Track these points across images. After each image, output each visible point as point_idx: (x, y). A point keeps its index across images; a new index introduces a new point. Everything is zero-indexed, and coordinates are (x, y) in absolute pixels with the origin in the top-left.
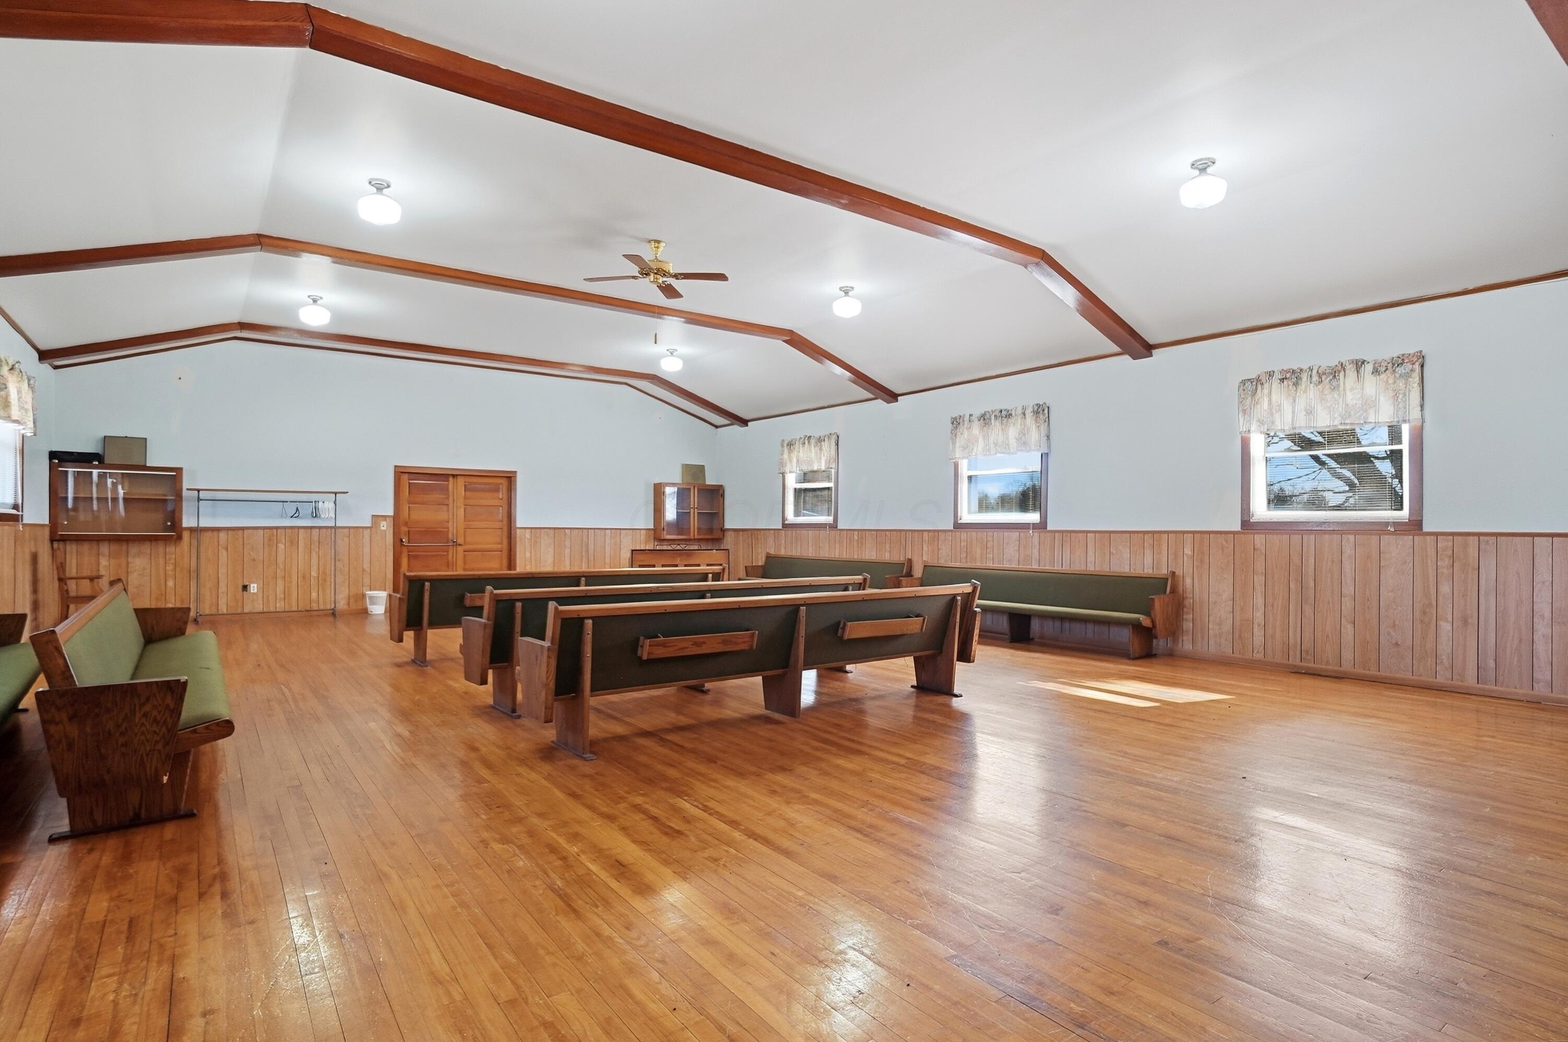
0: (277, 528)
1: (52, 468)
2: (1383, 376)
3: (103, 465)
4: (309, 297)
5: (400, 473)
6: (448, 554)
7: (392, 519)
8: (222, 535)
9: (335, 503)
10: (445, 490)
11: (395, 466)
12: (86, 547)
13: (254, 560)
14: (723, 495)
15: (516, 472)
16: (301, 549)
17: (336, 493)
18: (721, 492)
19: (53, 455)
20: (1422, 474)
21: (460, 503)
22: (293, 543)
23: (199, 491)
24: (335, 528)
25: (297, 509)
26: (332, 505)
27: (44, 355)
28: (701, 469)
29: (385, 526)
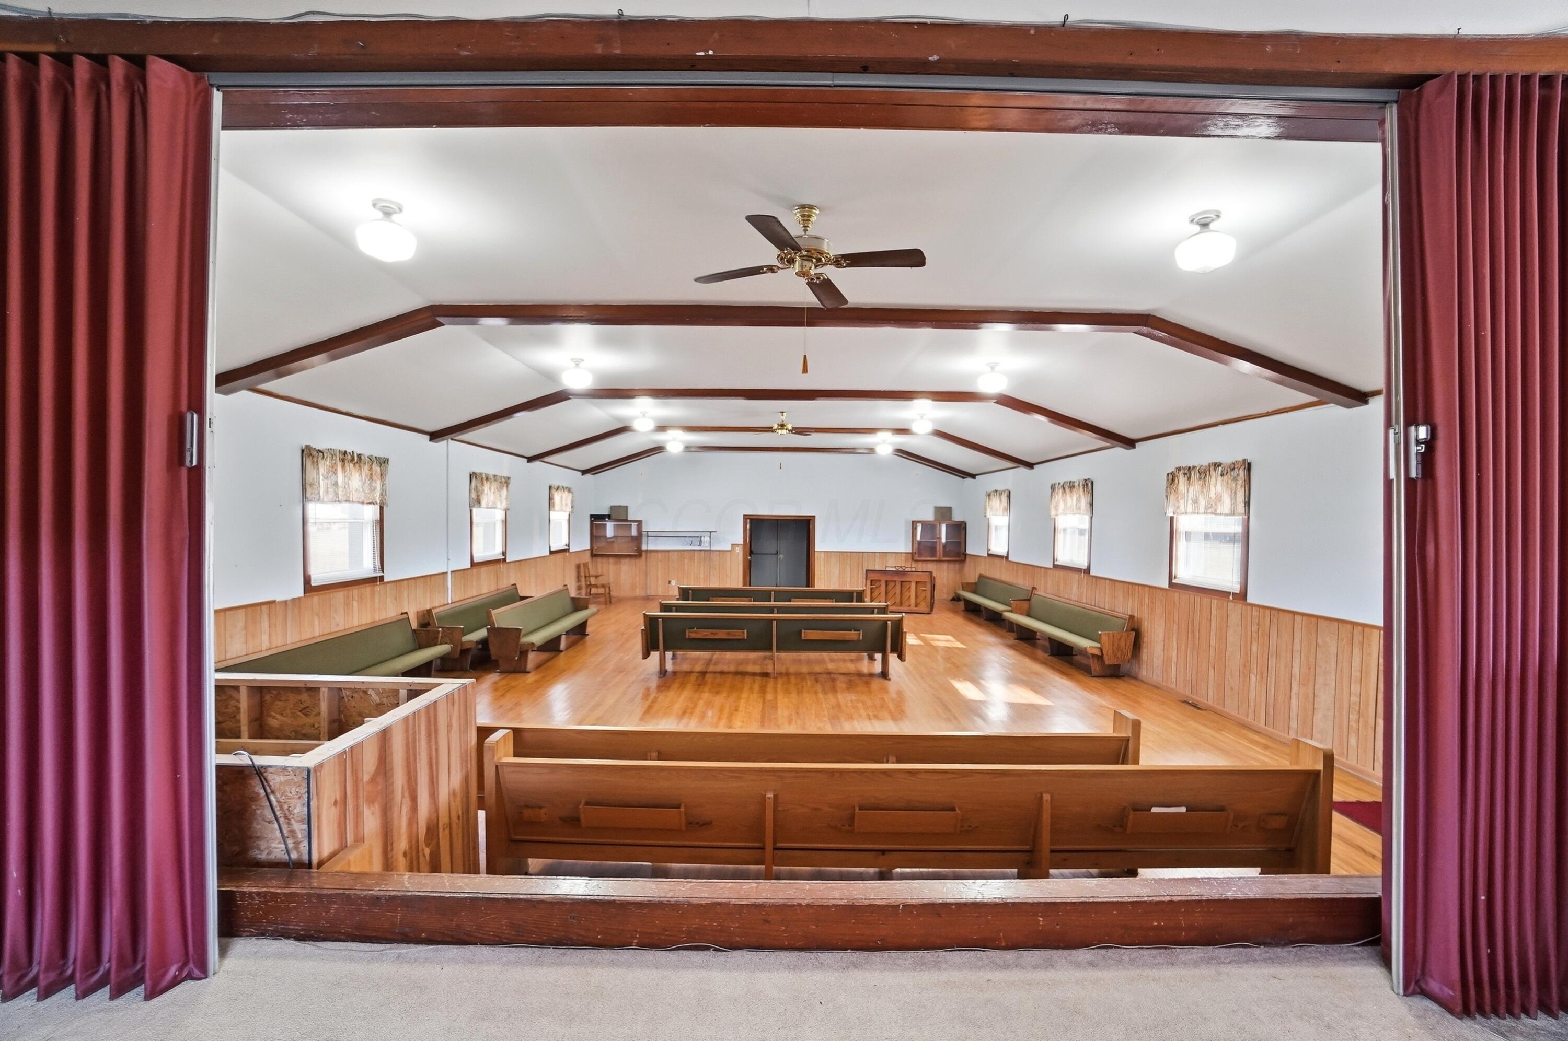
0: (684, 551)
1: (592, 522)
2: (1225, 477)
3: (609, 520)
5: (747, 519)
7: (742, 546)
8: (657, 554)
9: (710, 537)
11: (744, 515)
12: (605, 560)
13: (674, 567)
14: (965, 528)
15: (814, 516)
16: (696, 561)
17: (710, 532)
18: (964, 525)
19: (592, 516)
20: (1248, 557)
22: (691, 558)
23: (648, 532)
24: (710, 550)
25: (692, 541)
26: (709, 538)
27: (584, 472)
28: (949, 509)
29: (739, 551)
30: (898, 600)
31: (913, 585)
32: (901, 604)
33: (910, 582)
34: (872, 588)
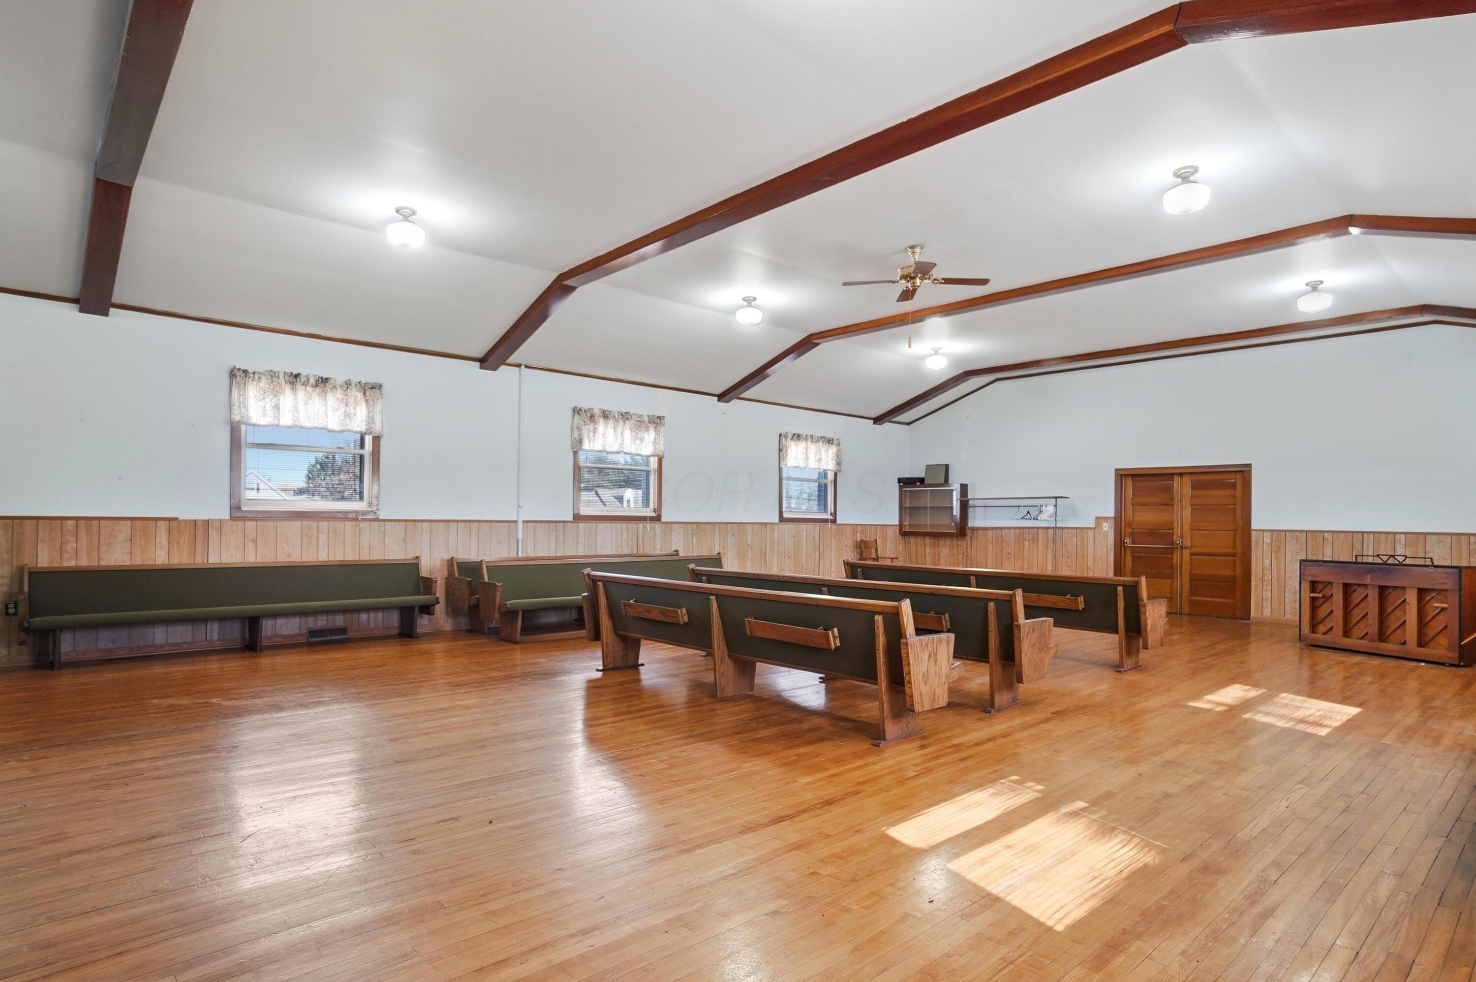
0: (1023, 528)
1: (901, 488)
3: (923, 485)
4: (932, 349)
5: (1122, 476)
6: (1172, 557)
7: (1113, 520)
8: (990, 533)
9: (1055, 506)
10: (1170, 489)
11: (1116, 470)
12: (919, 540)
13: (1009, 554)
15: (1250, 465)
17: (1056, 498)
19: (900, 480)
21: (1187, 503)
22: (1035, 540)
23: (975, 500)
24: (1056, 528)
25: (1028, 512)
26: (1053, 509)
27: (878, 420)
29: (1108, 528)
30: (1374, 629)
31: (1412, 598)
32: (1382, 636)
33: (1404, 588)
34: (1313, 599)
